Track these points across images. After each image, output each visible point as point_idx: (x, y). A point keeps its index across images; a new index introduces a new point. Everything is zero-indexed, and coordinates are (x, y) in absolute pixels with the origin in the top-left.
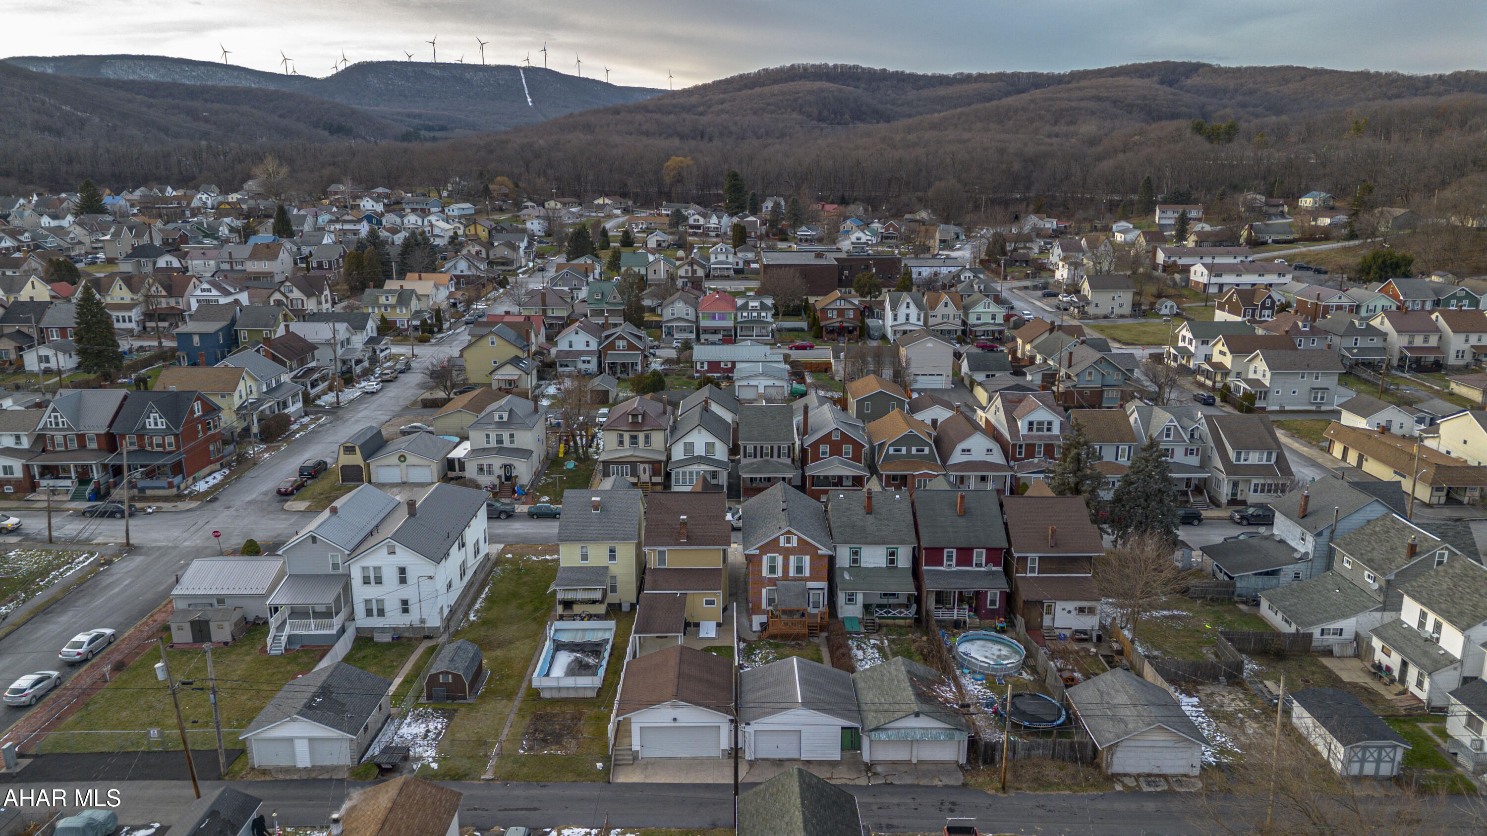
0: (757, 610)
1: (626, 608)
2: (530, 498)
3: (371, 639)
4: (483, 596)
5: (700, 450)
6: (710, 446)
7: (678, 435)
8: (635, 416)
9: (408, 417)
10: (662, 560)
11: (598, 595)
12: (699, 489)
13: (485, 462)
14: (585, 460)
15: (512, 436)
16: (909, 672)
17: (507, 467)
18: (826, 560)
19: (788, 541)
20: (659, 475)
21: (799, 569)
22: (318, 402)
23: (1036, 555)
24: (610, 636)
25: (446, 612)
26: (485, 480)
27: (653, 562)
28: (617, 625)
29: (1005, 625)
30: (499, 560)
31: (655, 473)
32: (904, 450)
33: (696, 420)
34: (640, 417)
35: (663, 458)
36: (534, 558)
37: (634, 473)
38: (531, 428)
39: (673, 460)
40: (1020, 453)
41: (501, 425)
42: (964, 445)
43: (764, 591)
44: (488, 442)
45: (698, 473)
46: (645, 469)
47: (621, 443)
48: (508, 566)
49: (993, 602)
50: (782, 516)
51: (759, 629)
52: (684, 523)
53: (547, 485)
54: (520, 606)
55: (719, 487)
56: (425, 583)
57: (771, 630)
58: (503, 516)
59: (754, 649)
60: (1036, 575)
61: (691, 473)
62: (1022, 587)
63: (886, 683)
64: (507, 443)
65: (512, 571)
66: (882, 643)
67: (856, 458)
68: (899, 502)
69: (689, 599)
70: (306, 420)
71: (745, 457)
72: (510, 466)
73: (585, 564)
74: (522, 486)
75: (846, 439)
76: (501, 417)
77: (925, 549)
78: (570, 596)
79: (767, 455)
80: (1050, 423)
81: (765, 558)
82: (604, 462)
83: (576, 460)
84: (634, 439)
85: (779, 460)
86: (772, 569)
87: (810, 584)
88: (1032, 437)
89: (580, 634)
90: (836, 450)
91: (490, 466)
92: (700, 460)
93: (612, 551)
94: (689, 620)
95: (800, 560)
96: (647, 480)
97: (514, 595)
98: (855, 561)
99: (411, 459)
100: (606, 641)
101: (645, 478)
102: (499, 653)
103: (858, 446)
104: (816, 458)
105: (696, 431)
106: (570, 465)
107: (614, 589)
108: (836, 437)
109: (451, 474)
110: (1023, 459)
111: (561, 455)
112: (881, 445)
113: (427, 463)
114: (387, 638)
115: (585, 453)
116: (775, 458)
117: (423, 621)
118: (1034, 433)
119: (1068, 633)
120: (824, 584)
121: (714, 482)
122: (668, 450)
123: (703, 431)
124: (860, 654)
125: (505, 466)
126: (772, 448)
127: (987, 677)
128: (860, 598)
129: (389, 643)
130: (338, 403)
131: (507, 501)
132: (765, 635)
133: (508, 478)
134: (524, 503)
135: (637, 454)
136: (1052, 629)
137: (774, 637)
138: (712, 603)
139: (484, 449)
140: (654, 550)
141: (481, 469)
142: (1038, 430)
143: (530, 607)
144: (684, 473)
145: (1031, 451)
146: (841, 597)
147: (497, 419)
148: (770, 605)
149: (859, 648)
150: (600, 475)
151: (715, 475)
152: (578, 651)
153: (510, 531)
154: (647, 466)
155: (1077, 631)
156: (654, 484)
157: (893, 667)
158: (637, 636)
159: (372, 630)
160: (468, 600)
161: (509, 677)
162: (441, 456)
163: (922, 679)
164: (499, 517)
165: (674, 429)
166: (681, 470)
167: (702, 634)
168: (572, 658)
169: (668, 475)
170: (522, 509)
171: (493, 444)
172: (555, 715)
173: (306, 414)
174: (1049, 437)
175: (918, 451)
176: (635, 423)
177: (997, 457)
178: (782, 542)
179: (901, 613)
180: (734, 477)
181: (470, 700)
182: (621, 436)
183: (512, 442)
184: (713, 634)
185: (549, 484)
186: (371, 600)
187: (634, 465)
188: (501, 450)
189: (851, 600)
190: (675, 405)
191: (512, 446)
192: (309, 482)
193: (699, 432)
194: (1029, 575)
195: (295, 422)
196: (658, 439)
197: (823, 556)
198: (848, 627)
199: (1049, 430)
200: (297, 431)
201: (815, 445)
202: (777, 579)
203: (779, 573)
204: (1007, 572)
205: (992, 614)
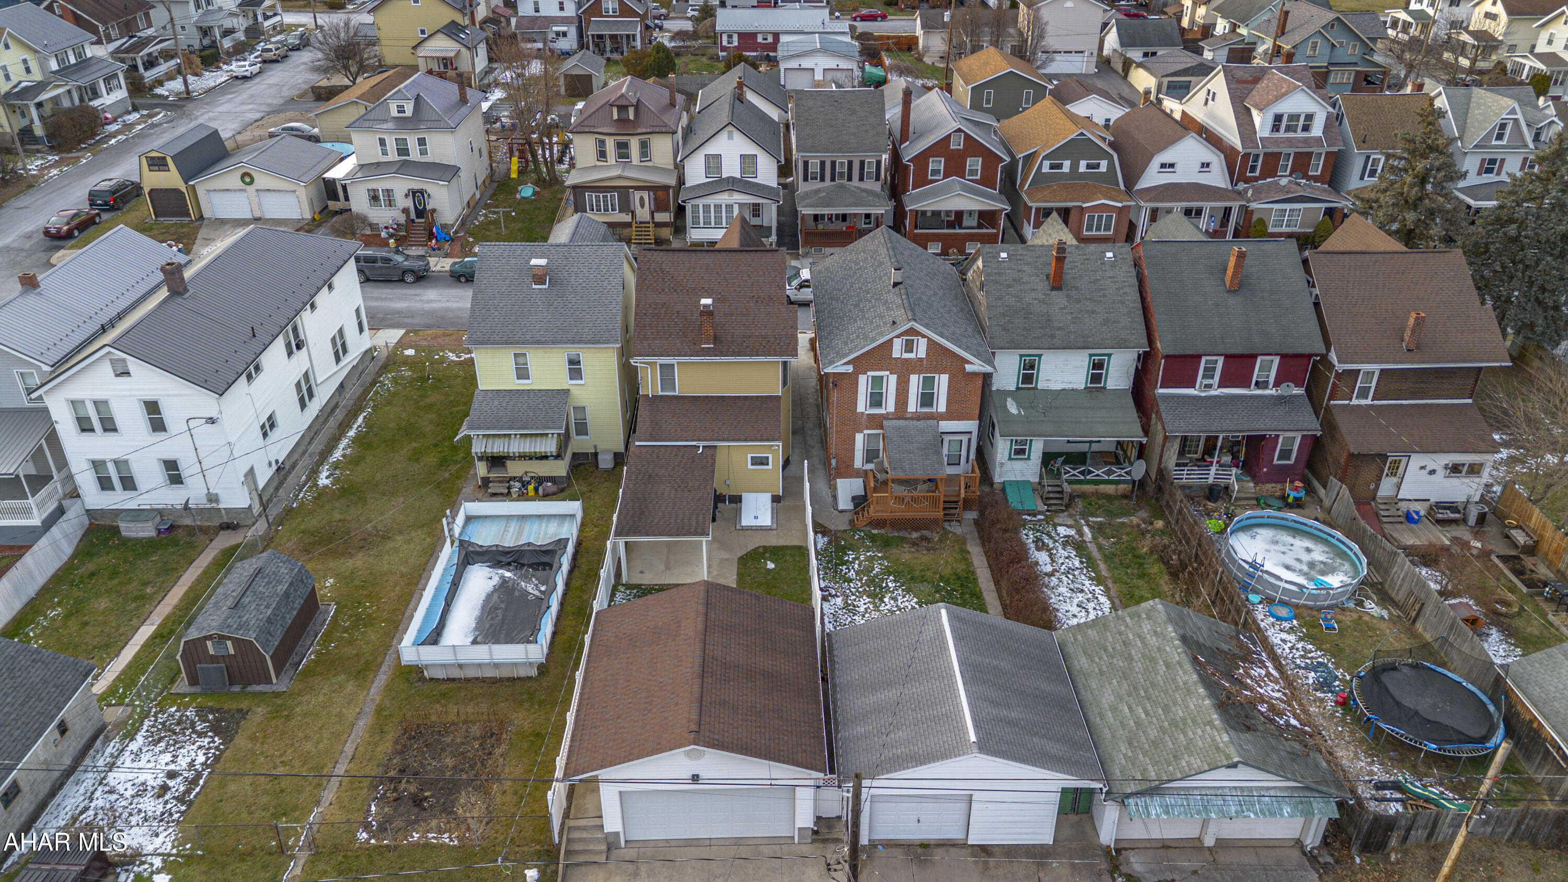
0: (847, 470)
1: (605, 462)
2: (457, 247)
3: (116, 530)
4: (352, 433)
5: (732, 168)
6: (748, 161)
7: (695, 141)
8: (622, 108)
9: (289, 114)
10: (668, 381)
11: (549, 446)
12: (735, 244)
13: (381, 185)
14: (550, 183)
15: (422, 142)
16: (1184, 639)
17: (417, 195)
18: (980, 382)
19: (909, 347)
20: (666, 209)
21: (927, 399)
22: (159, 91)
23: (1376, 367)
24: (570, 531)
25: (264, 476)
26: (383, 216)
27: (651, 385)
28: (585, 510)
29: (1302, 494)
30: (392, 361)
31: (660, 206)
32: (1067, 166)
33: (724, 117)
34: (631, 111)
35: (672, 181)
36: (452, 357)
37: (625, 206)
38: (452, 129)
39: (688, 184)
40: (1253, 169)
41: (402, 123)
42: (1166, 156)
43: (859, 438)
44: (385, 153)
45: (729, 207)
46: (642, 199)
47: (602, 154)
48: (406, 373)
49: (1285, 454)
50: (894, 297)
51: (850, 506)
52: (707, 313)
53: (486, 225)
54: (415, 457)
55: (765, 231)
56: (203, 431)
57: (874, 511)
58: (409, 278)
59: (844, 550)
60: (1368, 401)
61: (718, 207)
62: (1344, 424)
63: (1138, 666)
64: (415, 155)
65: (412, 381)
66: (1080, 533)
67: (987, 180)
68: (1113, 264)
69: (721, 457)
70: (135, 116)
71: (806, 179)
72: (422, 192)
73: (523, 385)
74: (444, 226)
75: (973, 147)
76: (401, 110)
77: (1167, 357)
78: (497, 447)
79: (841, 175)
80: (1310, 117)
81: (862, 379)
82: (574, 187)
83: (536, 183)
84: (622, 147)
85: (863, 185)
86: (876, 400)
87: (945, 425)
88: (1276, 142)
89: (513, 526)
90: (955, 167)
91: (388, 192)
92: (732, 185)
93: (574, 363)
94: (722, 490)
95: (929, 383)
96: (647, 218)
97: (408, 431)
98: (1028, 379)
99: (262, 181)
100: (561, 543)
101: (643, 214)
102: (359, 561)
103: (990, 158)
104: (922, 181)
105: (724, 134)
106: (527, 191)
107: (582, 429)
108: (957, 144)
109: (333, 205)
110: (1256, 179)
111: (514, 175)
112: (1030, 158)
113: (290, 187)
114: (146, 531)
115: (551, 171)
116: (855, 182)
117: (213, 498)
118: (1282, 134)
119: (1422, 509)
120: (972, 425)
121: (755, 221)
122: (679, 168)
123: (736, 134)
124: (1042, 557)
125: (414, 193)
126: (850, 163)
127: (1298, 611)
128: (1037, 448)
129: (150, 540)
130: (188, 92)
131: (420, 251)
132: (862, 521)
133: (420, 213)
134: (447, 256)
135: (626, 174)
136: (1394, 501)
137: (879, 523)
138: (763, 462)
139: (378, 164)
140: (653, 364)
141: (374, 198)
142: (1288, 129)
143: (431, 459)
144: (707, 207)
145: (1272, 163)
146: (1002, 448)
147: (394, 113)
148: (868, 460)
149: (1041, 546)
150: (571, 209)
151: (756, 210)
152: (507, 565)
153: (417, 305)
154: (645, 195)
155: (1440, 505)
156: (658, 225)
157: (1146, 627)
158: (621, 542)
159: (117, 513)
160: (317, 446)
161: (370, 621)
162: (314, 174)
163: (1214, 654)
164: (402, 280)
165: (689, 131)
166: (701, 202)
167: (747, 520)
168: (496, 580)
169: (681, 210)
170: (441, 264)
171: (393, 156)
172: (446, 729)
173: (135, 109)
174: (1306, 141)
175: (1089, 166)
176: (623, 121)
177: (1217, 178)
178: (897, 351)
179: (1109, 473)
180: (788, 214)
181: (279, 684)
182: (602, 143)
183: (424, 152)
184: (766, 520)
185: (491, 223)
186: (103, 463)
187: (624, 192)
188: (405, 167)
189: (1020, 452)
190: (691, 98)
191: (424, 159)
192: (105, 216)
193: (730, 137)
194: (1355, 402)
195: (115, 120)
196: (662, 148)
197: (975, 374)
198: (1014, 500)
199: (1306, 128)
200: (113, 135)
201: (922, 159)
202: (886, 417)
203: (890, 406)
204: (1313, 396)
205: (1281, 475)
